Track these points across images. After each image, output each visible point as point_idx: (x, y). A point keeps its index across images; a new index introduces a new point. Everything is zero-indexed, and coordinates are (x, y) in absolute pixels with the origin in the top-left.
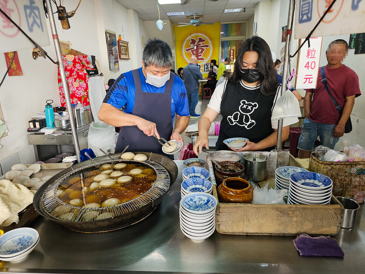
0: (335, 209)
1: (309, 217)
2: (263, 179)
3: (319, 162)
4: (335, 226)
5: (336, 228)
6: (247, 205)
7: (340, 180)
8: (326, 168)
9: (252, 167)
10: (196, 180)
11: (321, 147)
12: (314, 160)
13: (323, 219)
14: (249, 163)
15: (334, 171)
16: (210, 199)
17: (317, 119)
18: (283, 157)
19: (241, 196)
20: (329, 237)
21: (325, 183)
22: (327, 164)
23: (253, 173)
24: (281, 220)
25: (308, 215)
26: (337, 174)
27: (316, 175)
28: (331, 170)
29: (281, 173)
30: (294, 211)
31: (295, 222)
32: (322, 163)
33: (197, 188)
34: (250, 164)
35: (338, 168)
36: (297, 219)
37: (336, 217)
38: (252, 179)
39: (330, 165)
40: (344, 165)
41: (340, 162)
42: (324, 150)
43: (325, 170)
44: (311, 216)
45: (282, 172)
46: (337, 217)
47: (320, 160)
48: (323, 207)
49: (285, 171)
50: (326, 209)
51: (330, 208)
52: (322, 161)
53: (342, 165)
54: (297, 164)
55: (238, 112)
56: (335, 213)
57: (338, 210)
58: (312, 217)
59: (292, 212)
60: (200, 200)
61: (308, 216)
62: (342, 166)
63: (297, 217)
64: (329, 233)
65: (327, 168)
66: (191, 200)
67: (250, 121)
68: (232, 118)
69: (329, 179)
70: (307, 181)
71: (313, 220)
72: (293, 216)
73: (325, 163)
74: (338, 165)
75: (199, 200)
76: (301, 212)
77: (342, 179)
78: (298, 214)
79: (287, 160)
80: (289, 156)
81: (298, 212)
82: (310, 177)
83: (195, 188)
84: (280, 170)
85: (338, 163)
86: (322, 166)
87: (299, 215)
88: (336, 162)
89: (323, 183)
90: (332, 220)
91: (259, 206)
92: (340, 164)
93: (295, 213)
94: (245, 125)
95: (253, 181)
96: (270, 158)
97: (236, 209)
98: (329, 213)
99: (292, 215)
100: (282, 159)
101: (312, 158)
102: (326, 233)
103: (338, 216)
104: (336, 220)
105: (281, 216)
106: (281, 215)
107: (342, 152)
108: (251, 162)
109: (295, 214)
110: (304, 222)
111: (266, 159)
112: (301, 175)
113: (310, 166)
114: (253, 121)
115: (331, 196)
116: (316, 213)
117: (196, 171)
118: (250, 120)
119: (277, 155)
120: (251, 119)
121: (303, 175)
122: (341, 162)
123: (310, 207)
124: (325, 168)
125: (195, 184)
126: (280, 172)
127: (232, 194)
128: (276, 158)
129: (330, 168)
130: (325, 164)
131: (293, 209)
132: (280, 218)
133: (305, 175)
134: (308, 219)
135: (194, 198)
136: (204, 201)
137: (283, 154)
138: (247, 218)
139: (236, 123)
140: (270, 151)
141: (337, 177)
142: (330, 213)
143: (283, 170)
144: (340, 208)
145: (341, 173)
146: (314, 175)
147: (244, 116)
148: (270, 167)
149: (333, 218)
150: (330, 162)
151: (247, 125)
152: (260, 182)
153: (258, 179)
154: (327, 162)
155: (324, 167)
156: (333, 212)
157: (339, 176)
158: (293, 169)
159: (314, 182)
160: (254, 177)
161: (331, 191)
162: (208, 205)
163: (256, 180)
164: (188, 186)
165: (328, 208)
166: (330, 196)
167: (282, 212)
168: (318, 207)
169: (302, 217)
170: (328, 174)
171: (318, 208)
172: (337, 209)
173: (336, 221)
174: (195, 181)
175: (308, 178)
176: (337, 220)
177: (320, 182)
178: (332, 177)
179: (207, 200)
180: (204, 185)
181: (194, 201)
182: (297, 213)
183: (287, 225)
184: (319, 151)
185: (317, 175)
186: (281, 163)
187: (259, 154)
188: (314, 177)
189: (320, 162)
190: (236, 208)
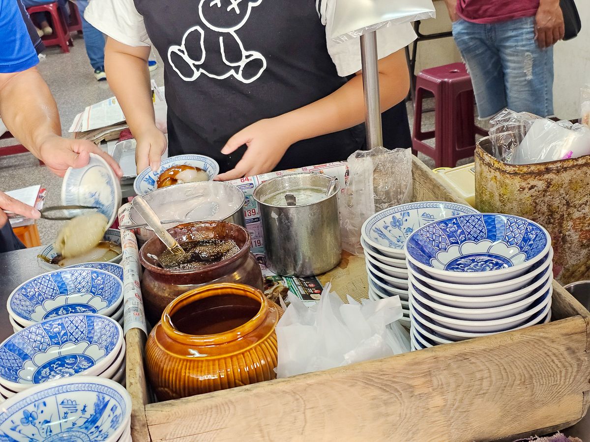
0: (568, 335)
1: (485, 384)
2: (333, 261)
3: (503, 172)
4: (573, 392)
5: (579, 397)
6: (255, 391)
7: (578, 222)
8: (530, 189)
9: (289, 228)
10: (62, 324)
11: (509, 113)
12: (489, 165)
13: (531, 377)
14: (274, 215)
15: (556, 195)
16: (107, 398)
17: (480, 12)
18: (392, 173)
19: (231, 357)
20: (559, 435)
21: (528, 246)
22: (531, 173)
23: (296, 249)
24: (387, 415)
25: (478, 375)
26: (568, 204)
27: (494, 221)
28: (545, 191)
29: (382, 235)
30: (430, 374)
31: (440, 411)
32: (515, 174)
33: (65, 357)
34: (280, 219)
35: (567, 181)
36: (446, 400)
37: (574, 363)
38: (295, 270)
39: (540, 174)
40: (585, 168)
41: (573, 159)
42: (517, 124)
43: (527, 194)
44: (490, 377)
45: (386, 228)
46: (579, 360)
47: (505, 164)
48: (526, 337)
49: (396, 223)
50: (539, 340)
51: (550, 335)
52: (514, 166)
53: (580, 166)
54: (436, 191)
55: (198, 28)
56: (568, 349)
57: (578, 337)
58: (494, 379)
59: (423, 380)
60: (66, 410)
61: (482, 379)
62: (579, 172)
63: (442, 394)
64: (557, 423)
65: (532, 187)
66: (29, 418)
67: (244, 57)
68: (182, 52)
69: (538, 228)
70: (469, 248)
71: (500, 392)
72: (429, 394)
73: (525, 169)
74: (565, 169)
75: (63, 410)
76: (455, 371)
77: (584, 218)
78: (444, 381)
79: (407, 181)
80: (410, 164)
81: (445, 372)
82: (475, 232)
83: (58, 360)
84: (380, 225)
85: (568, 164)
86: (517, 182)
87: (448, 384)
88: (561, 161)
89: (521, 248)
90: (563, 374)
91: (302, 383)
92: (573, 166)
93: (434, 379)
94: (232, 72)
95: (297, 277)
96: (351, 184)
97: (214, 415)
98: (550, 353)
99: (426, 390)
100: (391, 179)
101: (482, 159)
102: (548, 425)
103: (582, 358)
104: (574, 374)
105: (386, 403)
106: (385, 396)
107: (575, 121)
108: (280, 211)
109: (435, 382)
110: (471, 404)
111: (335, 189)
112: (445, 230)
113: (480, 190)
114: (257, 55)
115: (551, 292)
116: (508, 363)
117: (70, 286)
118: (245, 53)
119: (372, 169)
120: (247, 49)
121: (452, 228)
122: (576, 159)
123: (483, 348)
124: (527, 190)
125: (58, 344)
126: (378, 230)
127: (197, 355)
128: (371, 178)
129: (541, 185)
130: (524, 176)
131: (425, 367)
132: (383, 409)
133: (459, 227)
134: (481, 389)
135: (42, 408)
136: (84, 410)
137: (392, 162)
138: (263, 437)
139: (202, 73)
140: (344, 158)
141: (569, 214)
142: (554, 354)
143: (389, 219)
144: (584, 329)
145: (578, 197)
146: (490, 223)
147: (221, 39)
148: (353, 214)
149: (564, 367)
150: (540, 164)
151: (241, 69)
152: (323, 274)
153: (316, 267)
154: (528, 166)
155: (524, 184)
156: (562, 349)
157: (575, 207)
158: (421, 211)
159: (490, 247)
160: (300, 262)
161: (550, 273)
162: (98, 424)
163: (308, 273)
164: (25, 357)
165: (546, 338)
166: (547, 292)
167: (386, 385)
168: (510, 342)
169: (461, 388)
170: (538, 207)
171: (511, 345)
172: (576, 333)
173: (575, 377)
174: (56, 330)
175: (469, 239)
176: (578, 371)
177: (509, 244)
178: (551, 215)
179: (97, 405)
180: (95, 338)
181: (41, 418)
182: (442, 377)
183: (415, 429)
184: (502, 130)
185: (500, 222)
186: (387, 193)
187: (308, 175)
188: (489, 231)
189: (509, 169)
190: (214, 410)
